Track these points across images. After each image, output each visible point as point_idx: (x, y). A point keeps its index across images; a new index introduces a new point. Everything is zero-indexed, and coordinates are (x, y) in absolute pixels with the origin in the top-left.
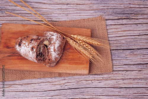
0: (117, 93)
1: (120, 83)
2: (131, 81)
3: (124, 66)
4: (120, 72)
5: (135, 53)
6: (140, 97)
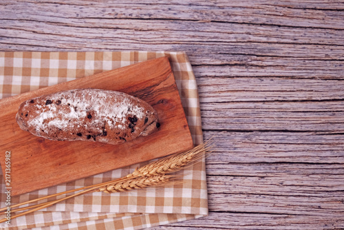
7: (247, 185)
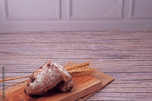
0: (119, 96)
1: (120, 90)
2: (131, 89)
3: (123, 81)
4: (119, 84)
5: (131, 74)
6: (142, 98)
7: (132, 85)
